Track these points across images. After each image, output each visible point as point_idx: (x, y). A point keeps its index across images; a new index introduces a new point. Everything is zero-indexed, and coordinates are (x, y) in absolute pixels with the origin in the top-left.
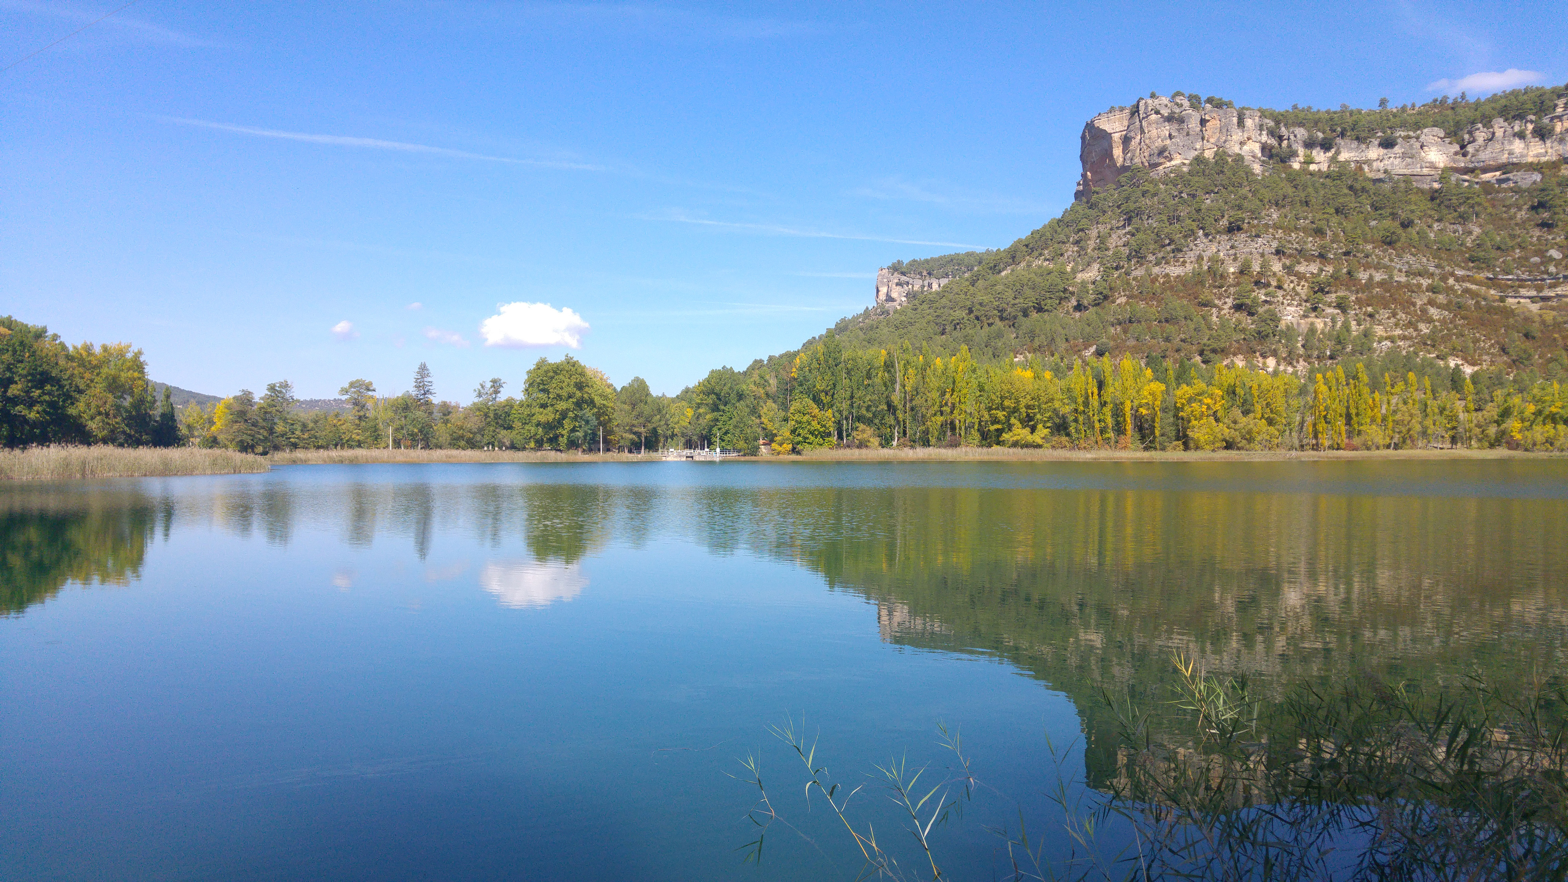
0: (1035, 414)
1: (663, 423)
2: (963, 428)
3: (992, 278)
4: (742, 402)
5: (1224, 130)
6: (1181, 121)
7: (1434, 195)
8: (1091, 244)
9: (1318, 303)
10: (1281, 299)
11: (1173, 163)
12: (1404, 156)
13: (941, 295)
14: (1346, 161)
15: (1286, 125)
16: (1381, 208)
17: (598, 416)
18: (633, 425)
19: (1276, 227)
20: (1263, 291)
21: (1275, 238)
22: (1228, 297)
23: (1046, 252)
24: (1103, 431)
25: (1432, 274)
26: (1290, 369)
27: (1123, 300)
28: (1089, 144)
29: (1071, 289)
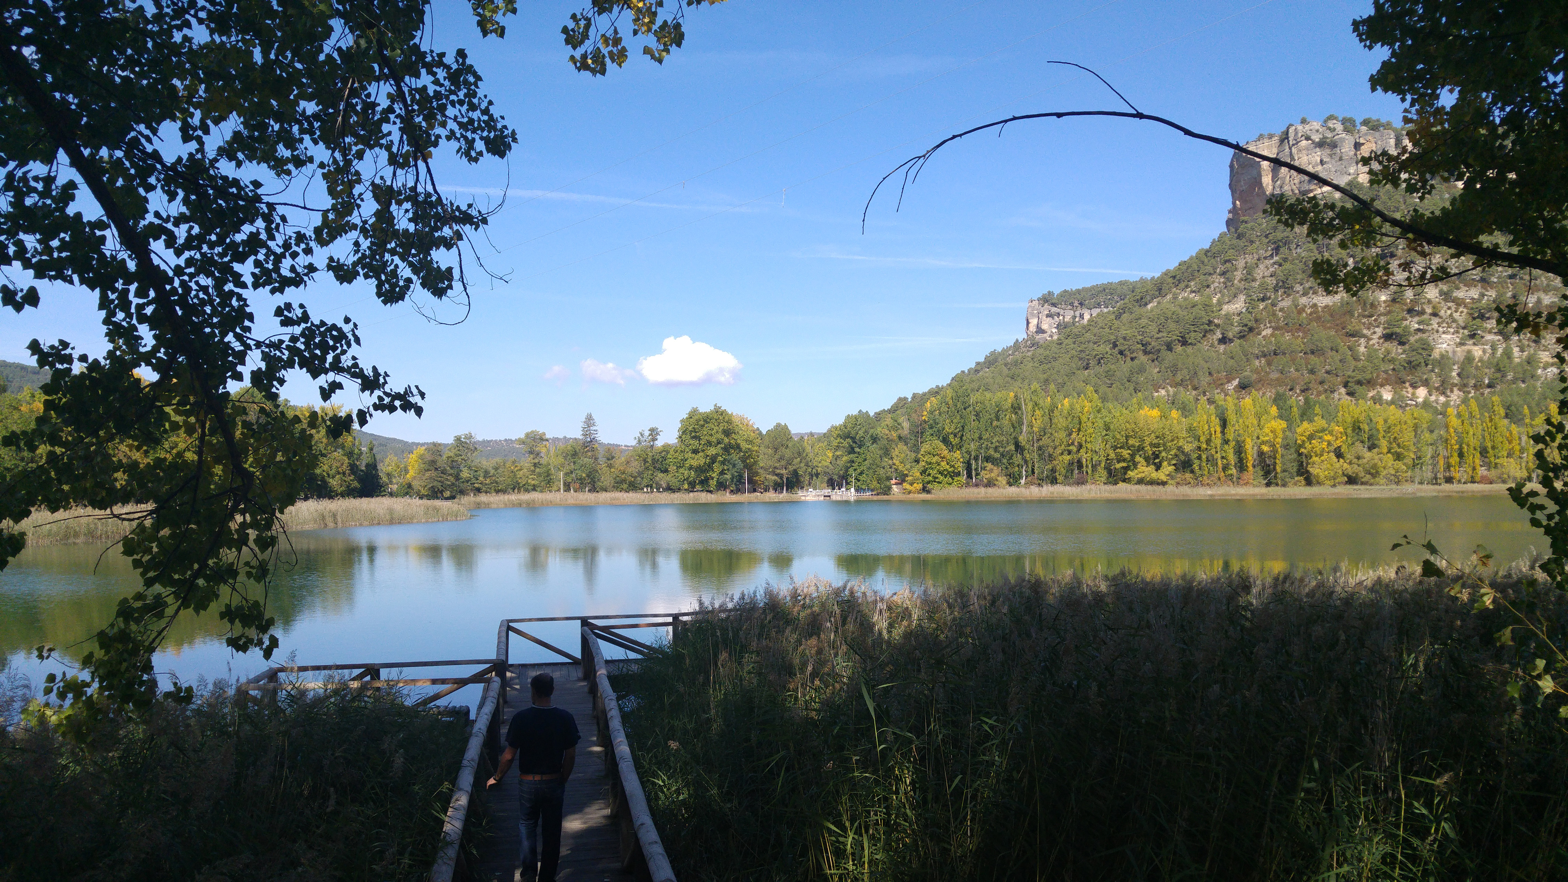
0: (1160, 452)
1: (802, 465)
2: (1090, 466)
3: (1137, 311)
4: (875, 445)
6: (1334, 145)
8: (1238, 275)
9: (1476, 330)
10: (1435, 326)
11: (1324, 189)
13: (1089, 327)
17: (744, 460)
18: (775, 468)
20: (1416, 319)
22: (1378, 327)
23: (1192, 284)
24: (1225, 468)
26: (1442, 399)
27: (1268, 332)
28: (1237, 173)
29: (1216, 321)
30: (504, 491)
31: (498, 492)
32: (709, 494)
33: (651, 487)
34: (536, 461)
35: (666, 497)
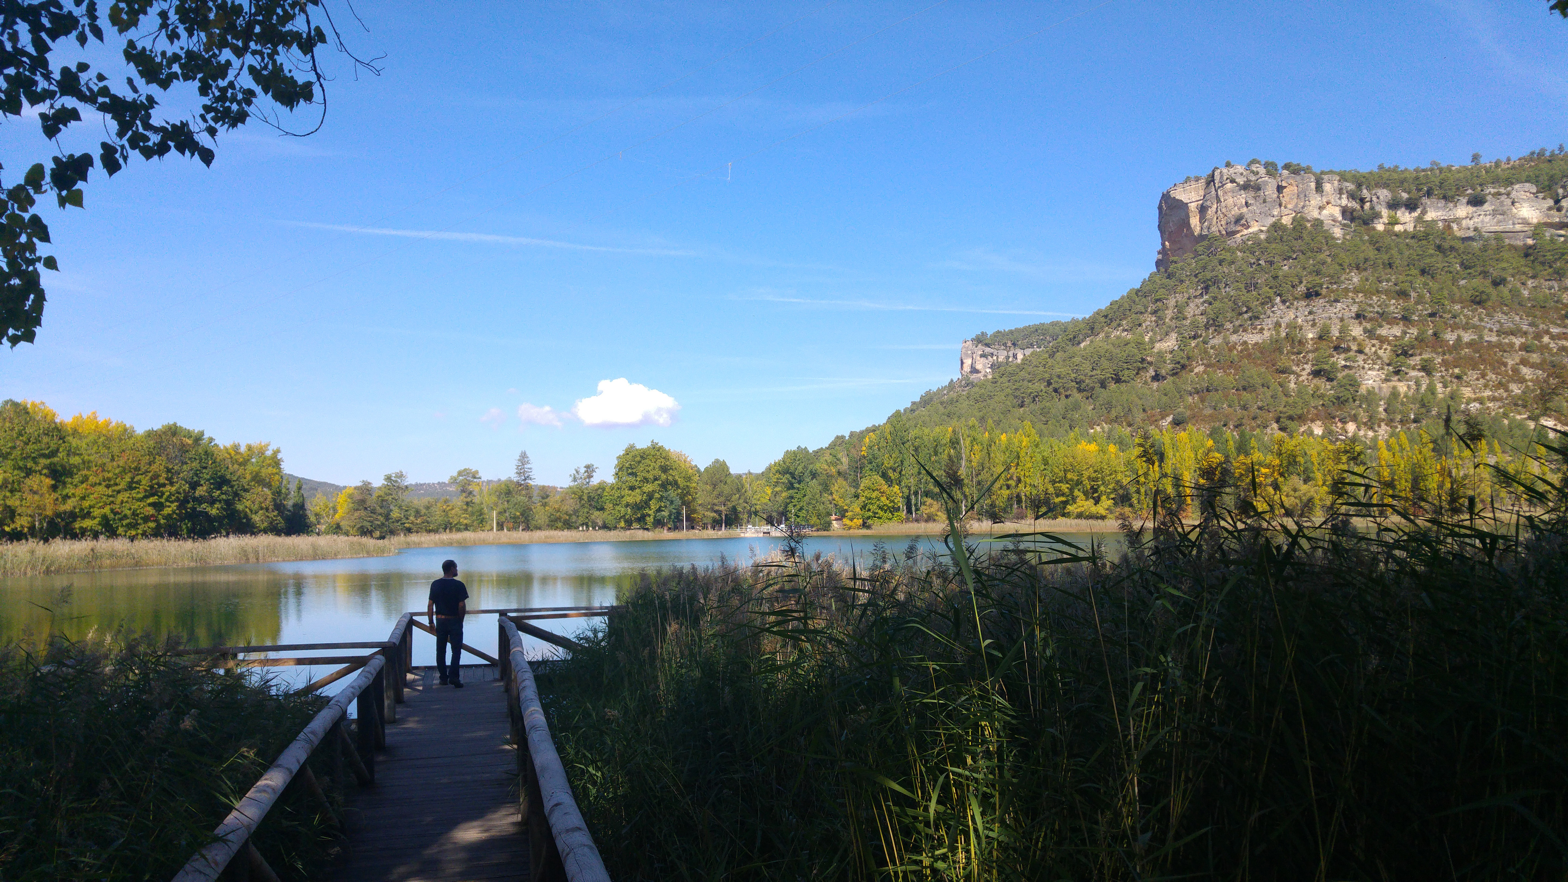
0: (1099, 486)
1: (741, 501)
2: (1030, 501)
3: (1071, 350)
4: (815, 480)
5: (1302, 196)
6: (1258, 188)
7: (1527, 252)
8: (1169, 313)
9: (1400, 366)
10: (1361, 363)
11: (1250, 230)
12: (1495, 213)
13: (1024, 366)
14: (1433, 221)
15: (1368, 188)
16: (1470, 268)
17: (682, 497)
18: (714, 504)
19: (1356, 291)
20: (1343, 356)
21: (1355, 302)
22: (1306, 363)
23: (1124, 322)
25: (1525, 333)
26: (1371, 434)
27: (1201, 369)
28: (1166, 214)
29: (1149, 359)
30: (435, 531)
31: (429, 531)
32: (646, 532)
33: (587, 527)
34: (469, 499)
35: (601, 535)
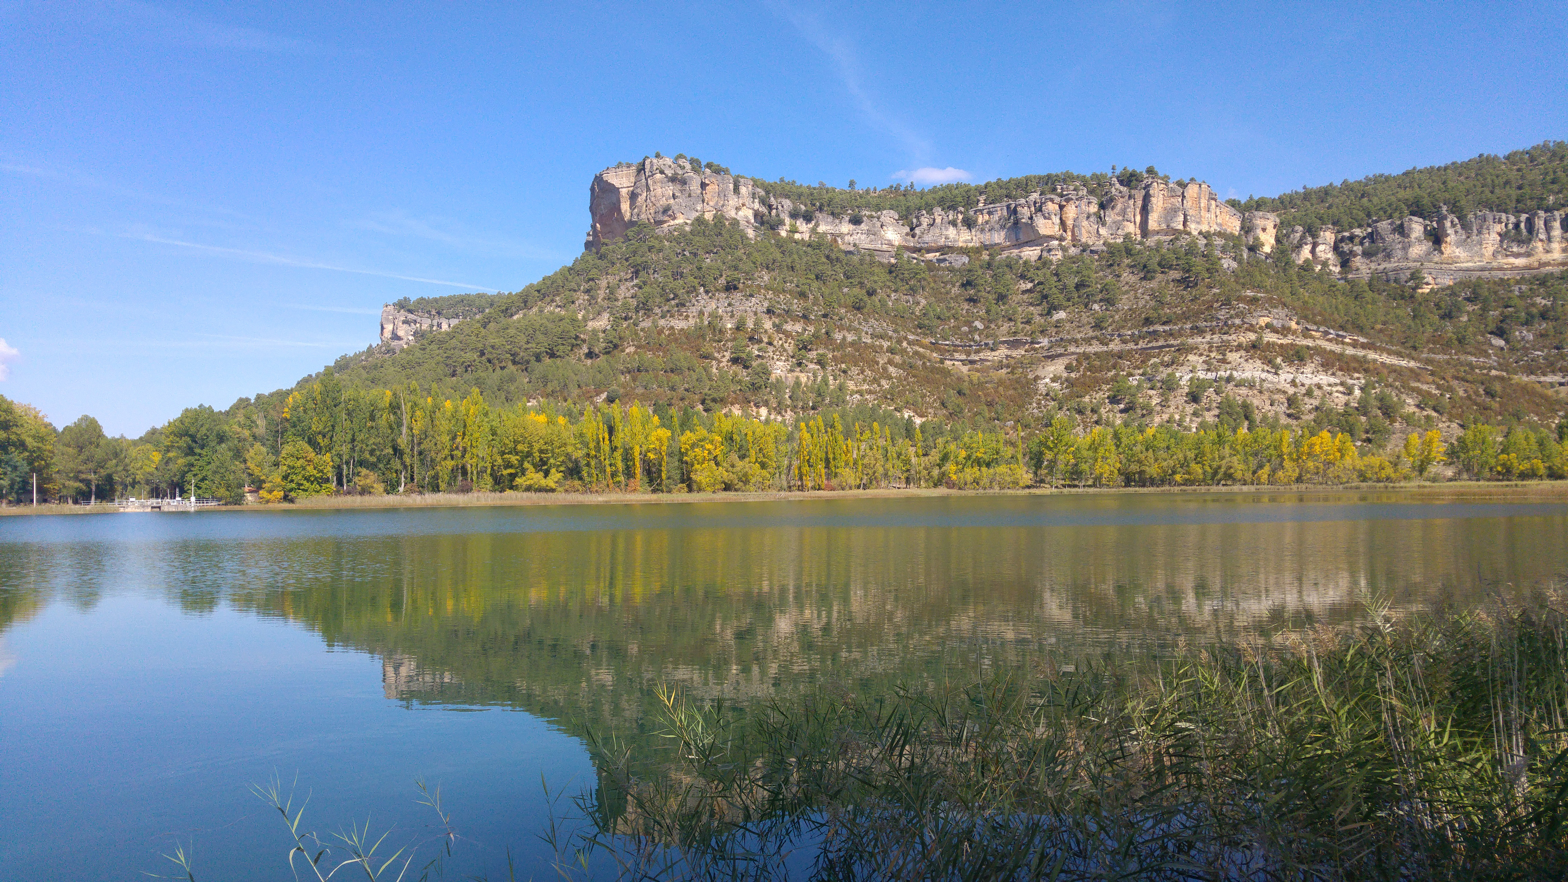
0: (548, 459)
1: (120, 468)
2: (475, 472)
3: (504, 321)
4: (223, 445)
5: (722, 195)
6: (684, 182)
7: (891, 270)
8: (601, 294)
9: (802, 359)
10: (771, 354)
11: (677, 222)
12: (869, 233)
13: (451, 335)
14: (824, 233)
15: (774, 196)
16: (851, 278)
17: (30, 462)
19: (767, 288)
20: (756, 346)
21: (766, 299)
22: (726, 351)
23: (558, 298)
24: (614, 475)
25: (891, 338)
26: (779, 418)
27: (632, 349)
28: (598, 196)
29: (582, 336)
